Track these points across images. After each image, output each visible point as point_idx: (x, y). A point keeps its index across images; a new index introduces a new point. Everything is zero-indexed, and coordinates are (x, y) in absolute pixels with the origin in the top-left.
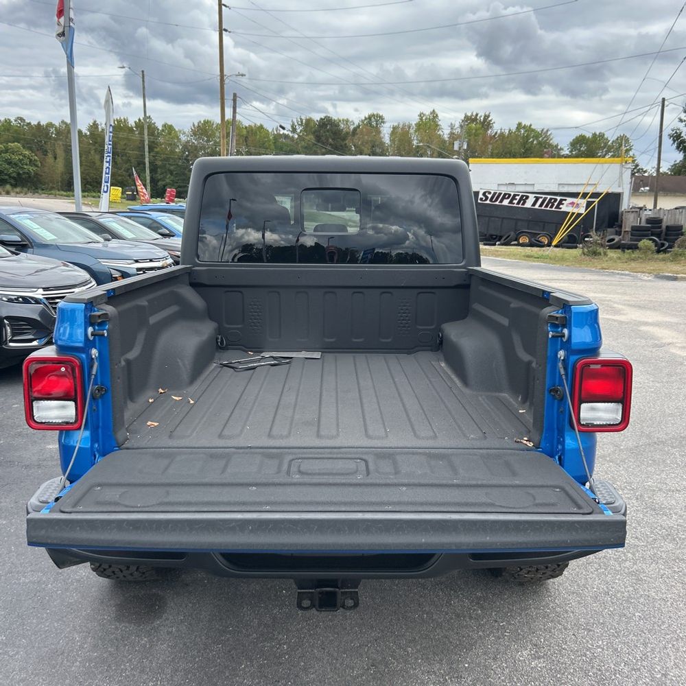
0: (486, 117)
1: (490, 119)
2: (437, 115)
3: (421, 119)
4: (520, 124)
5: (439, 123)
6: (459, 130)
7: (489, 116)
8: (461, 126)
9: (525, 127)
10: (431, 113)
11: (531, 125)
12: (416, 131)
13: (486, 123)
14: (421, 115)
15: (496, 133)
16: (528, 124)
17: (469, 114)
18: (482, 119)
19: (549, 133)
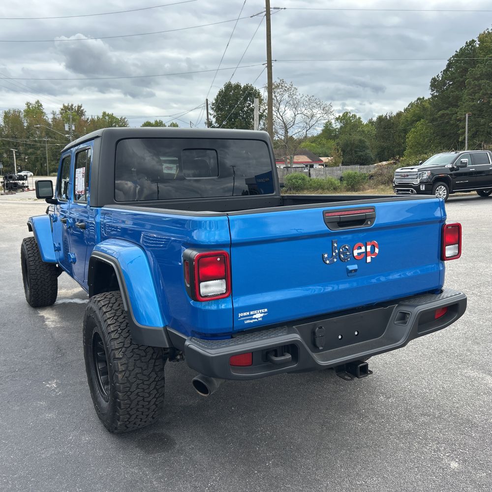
0: (79, 107)
1: (82, 109)
2: (41, 105)
3: (28, 107)
4: (104, 113)
5: (44, 111)
6: (60, 116)
7: (81, 107)
8: (61, 113)
9: (108, 115)
10: (36, 103)
11: (112, 114)
12: (25, 116)
13: (80, 112)
14: (28, 104)
15: (88, 119)
16: (110, 113)
17: (66, 105)
18: (76, 108)
19: (126, 120)
